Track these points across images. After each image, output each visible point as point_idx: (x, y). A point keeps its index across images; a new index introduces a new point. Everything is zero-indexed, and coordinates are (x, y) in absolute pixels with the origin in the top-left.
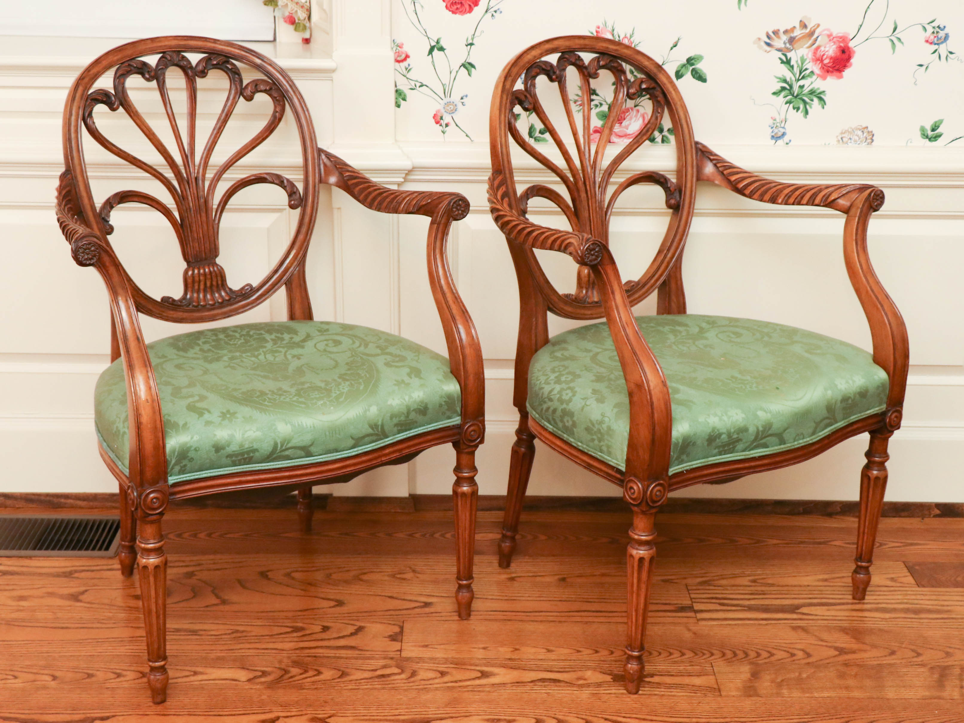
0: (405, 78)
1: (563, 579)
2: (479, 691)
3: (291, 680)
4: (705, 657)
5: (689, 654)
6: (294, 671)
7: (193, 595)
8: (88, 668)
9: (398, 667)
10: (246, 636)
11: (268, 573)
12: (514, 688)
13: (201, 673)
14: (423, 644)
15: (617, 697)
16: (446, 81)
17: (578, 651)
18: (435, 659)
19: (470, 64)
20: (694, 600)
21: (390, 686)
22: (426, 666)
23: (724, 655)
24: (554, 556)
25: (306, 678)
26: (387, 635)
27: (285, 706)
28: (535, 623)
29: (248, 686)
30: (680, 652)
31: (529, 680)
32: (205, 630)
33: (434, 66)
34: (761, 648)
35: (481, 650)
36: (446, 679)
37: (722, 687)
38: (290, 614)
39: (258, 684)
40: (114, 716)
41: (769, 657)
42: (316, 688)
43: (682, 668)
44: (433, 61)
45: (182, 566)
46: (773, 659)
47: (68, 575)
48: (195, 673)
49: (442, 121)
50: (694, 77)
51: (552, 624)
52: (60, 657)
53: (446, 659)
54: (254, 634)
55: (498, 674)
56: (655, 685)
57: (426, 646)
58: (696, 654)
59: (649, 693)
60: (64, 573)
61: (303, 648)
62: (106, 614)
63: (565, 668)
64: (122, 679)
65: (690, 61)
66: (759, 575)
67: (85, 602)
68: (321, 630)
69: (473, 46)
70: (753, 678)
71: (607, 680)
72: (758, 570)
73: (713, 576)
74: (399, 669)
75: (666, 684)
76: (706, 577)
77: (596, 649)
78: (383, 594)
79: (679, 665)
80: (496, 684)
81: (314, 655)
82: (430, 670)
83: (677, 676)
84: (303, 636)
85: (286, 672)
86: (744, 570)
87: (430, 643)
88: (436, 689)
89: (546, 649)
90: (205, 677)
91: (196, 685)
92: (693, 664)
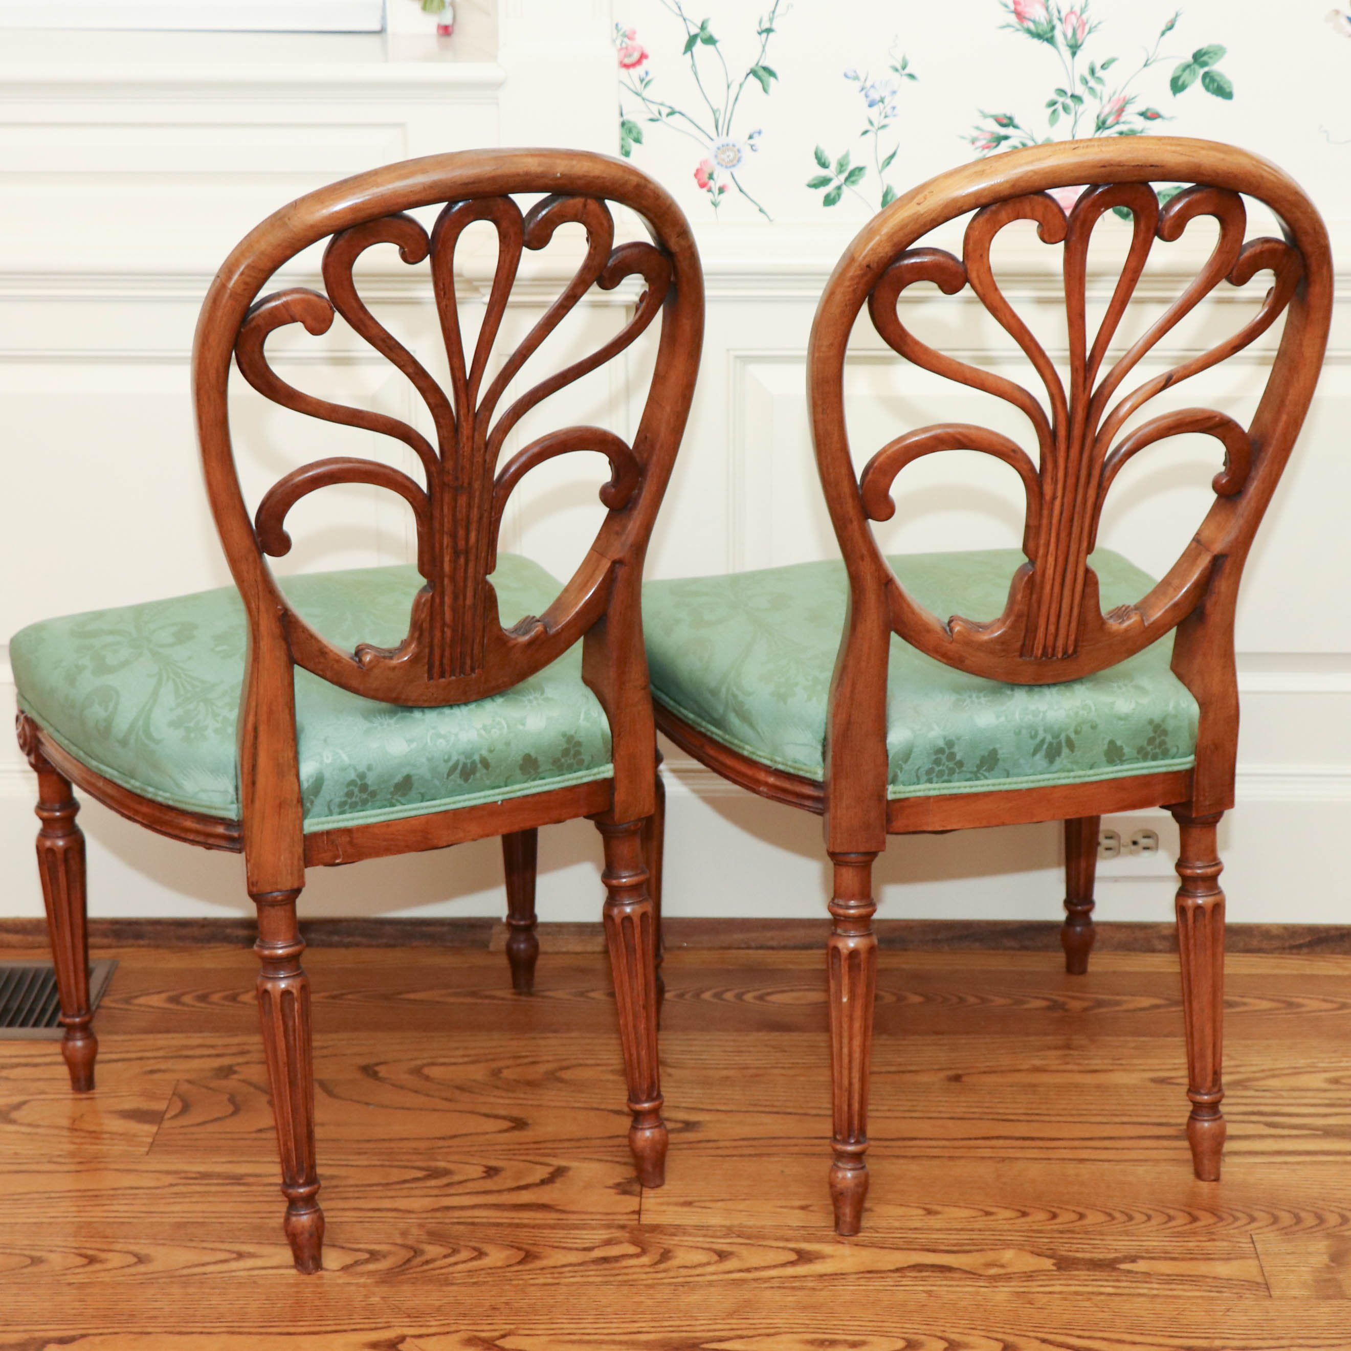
0: (639, 99)
1: (957, 1078)
2: (793, 1288)
3: (425, 1267)
4: (1238, 1224)
5: (1207, 1219)
6: (432, 1250)
7: (231, 1109)
8: (32, 1247)
9: (634, 1242)
10: (337, 1187)
12: (862, 1282)
13: (252, 1255)
14: (682, 1200)
15: (1066, 1299)
16: (719, 102)
17: (988, 1214)
18: (708, 1227)
19: (765, 69)
21: (620, 1278)
22: (689, 1240)
23: (1276, 1220)
24: (937, 1033)
25: (456, 1264)
26: (611, 1182)
27: (414, 1316)
28: (902, 1161)
29: (343, 1279)
30: (1189, 1214)
31: (892, 1268)
32: (256, 1176)
33: (696, 74)
35: (797, 1211)
36: (729, 1264)
37: (1272, 1281)
38: (422, 1145)
39: (362, 1274)
40: (83, 1336)
42: (475, 1283)
43: (1190, 1244)
44: (693, 65)
45: (209, 1056)
48: (240, 1256)
49: (712, 183)
50: (1207, 88)
51: (936, 1162)
53: (729, 1228)
54: (351, 1182)
55: (832, 1256)
56: (1140, 1277)
57: (689, 1204)
58: (1220, 1219)
59: (1126, 1291)
61: (448, 1208)
62: (63, 1146)
63: (962, 1245)
64: (98, 1266)
65: (1199, 58)
67: (22, 1124)
68: (484, 1175)
69: (771, 35)
70: (1333, 1265)
71: (1045, 1268)
72: (1345, 1059)
73: (1254, 1072)
74: (638, 1246)
75: (1162, 1275)
76: (1238, 1073)
77: (1023, 1209)
78: (603, 1107)
79: (1186, 1239)
80: (825, 1275)
81: (470, 1220)
82: (697, 1248)
83: (1183, 1259)
84: (448, 1185)
85: (415, 1252)
86: (1315, 1060)
87: (696, 1199)
88: (710, 1284)
89: (925, 1209)
90: (259, 1262)
91: (241, 1277)
92: (1214, 1237)
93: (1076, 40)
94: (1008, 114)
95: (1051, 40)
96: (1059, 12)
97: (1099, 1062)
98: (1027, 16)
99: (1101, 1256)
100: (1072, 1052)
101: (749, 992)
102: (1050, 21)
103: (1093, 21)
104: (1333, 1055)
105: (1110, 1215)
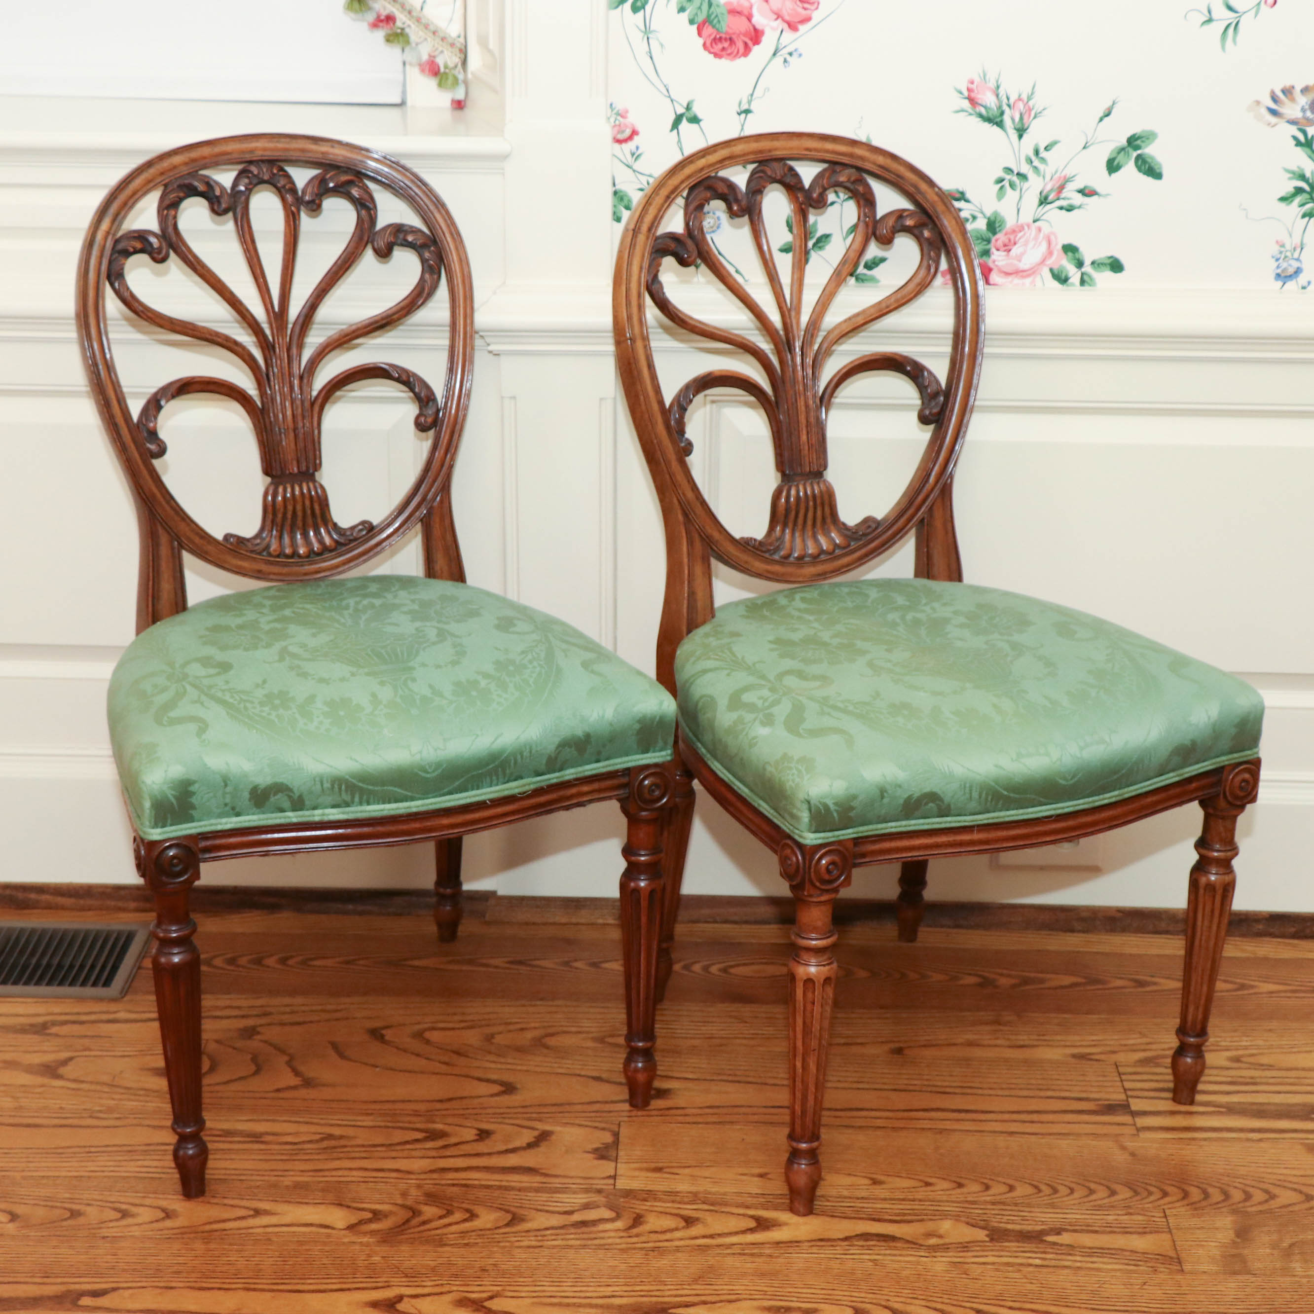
0: (630, 171)
1: (899, 1051)
2: (752, 1255)
3: (422, 1228)
4: (1152, 1198)
5: (1124, 1193)
6: (429, 1211)
7: (253, 1068)
8: (71, 1200)
9: (610, 1207)
10: (345, 1146)
11: (384, 1032)
12: (815, 1250)
13: (267, 1213)
14: (653, 1165)
15: (997, 1270)
17: (928, 1184)
18: (676, 1193)
20: (1129, 1093)
21: (596, 1242)
22: (659, 1206)
23: (1186, 1195)
24: (882, 1007)
25: (450, 1225)
26: (590, 1147)
27: (411, 1275)
28: (850, 1131)
29: (349, 1237)
30: (1108, 1187)
31: (841, 1236)
32: (274, 1134)
34: (1253, 1183)
35: (756, 1179)
36: (695, 1231)
37: (1183, 1255)
38: (422, 1107)
39: (365, 1233)
40: (114, 1289)
41: (1266, 1201)
42: (467, 1245)
43: (1111, 1218)
44: (679, 141)
45: (236, 1017)
46: (1273, 1204)
47: (41, 1029)
48: (257, 1213)
50: (1140, 170)
51: (879, 1133)
52: (24, 1178)
53: (695, 1194)
54: (359, 1142)
55: (786, 1224)
56: (1065, 1250)
57: (659, 1170)
58: (1136, 1193)
59: (1053, 1263)
60: (32, 1025)
61: (444, 1170)
62: (104, 1102)
63: (905, 1215)
64: (130, 1221)
65: (1133, 142)
66: (1246, 1048)
67: (68, 1080)
68: (477, 1137)
69: (749, 115)
70: (1239, 1240)
71: (979, 1239)
72: (1245, 1039)
73: (1164, 1050)
74: (611, 1210)
75: (1084, 1247)
76: (1151, 1050)
77: (958, 1180)
78: (583, 1073)
79: (1106, 1213)
80: (782, 1243)
81: (464, 1182)
82: (666, 1213)
83: (1103, 1232)
84: (445, 1147)
85: (414, 1213)
86: (1219, 1039)
87: (665, 1165)
88: (678, 1249)
89: (871, 1179)
90: (273, 1220)
91: (258, 1234)
92: (1131, 1211)
93: (1023, 124)
94: (961, 190)
95: (1000, 124)
96: (1008, 99)
97: (1025, 1037)
98: (980, 102)
99: (1030, 1228)
100: (1001, 1028)
101: (714, 964)
102: (1000, 107)
103: (1038, 108)
104: (1233, 1034)
105: (1036, 1187)
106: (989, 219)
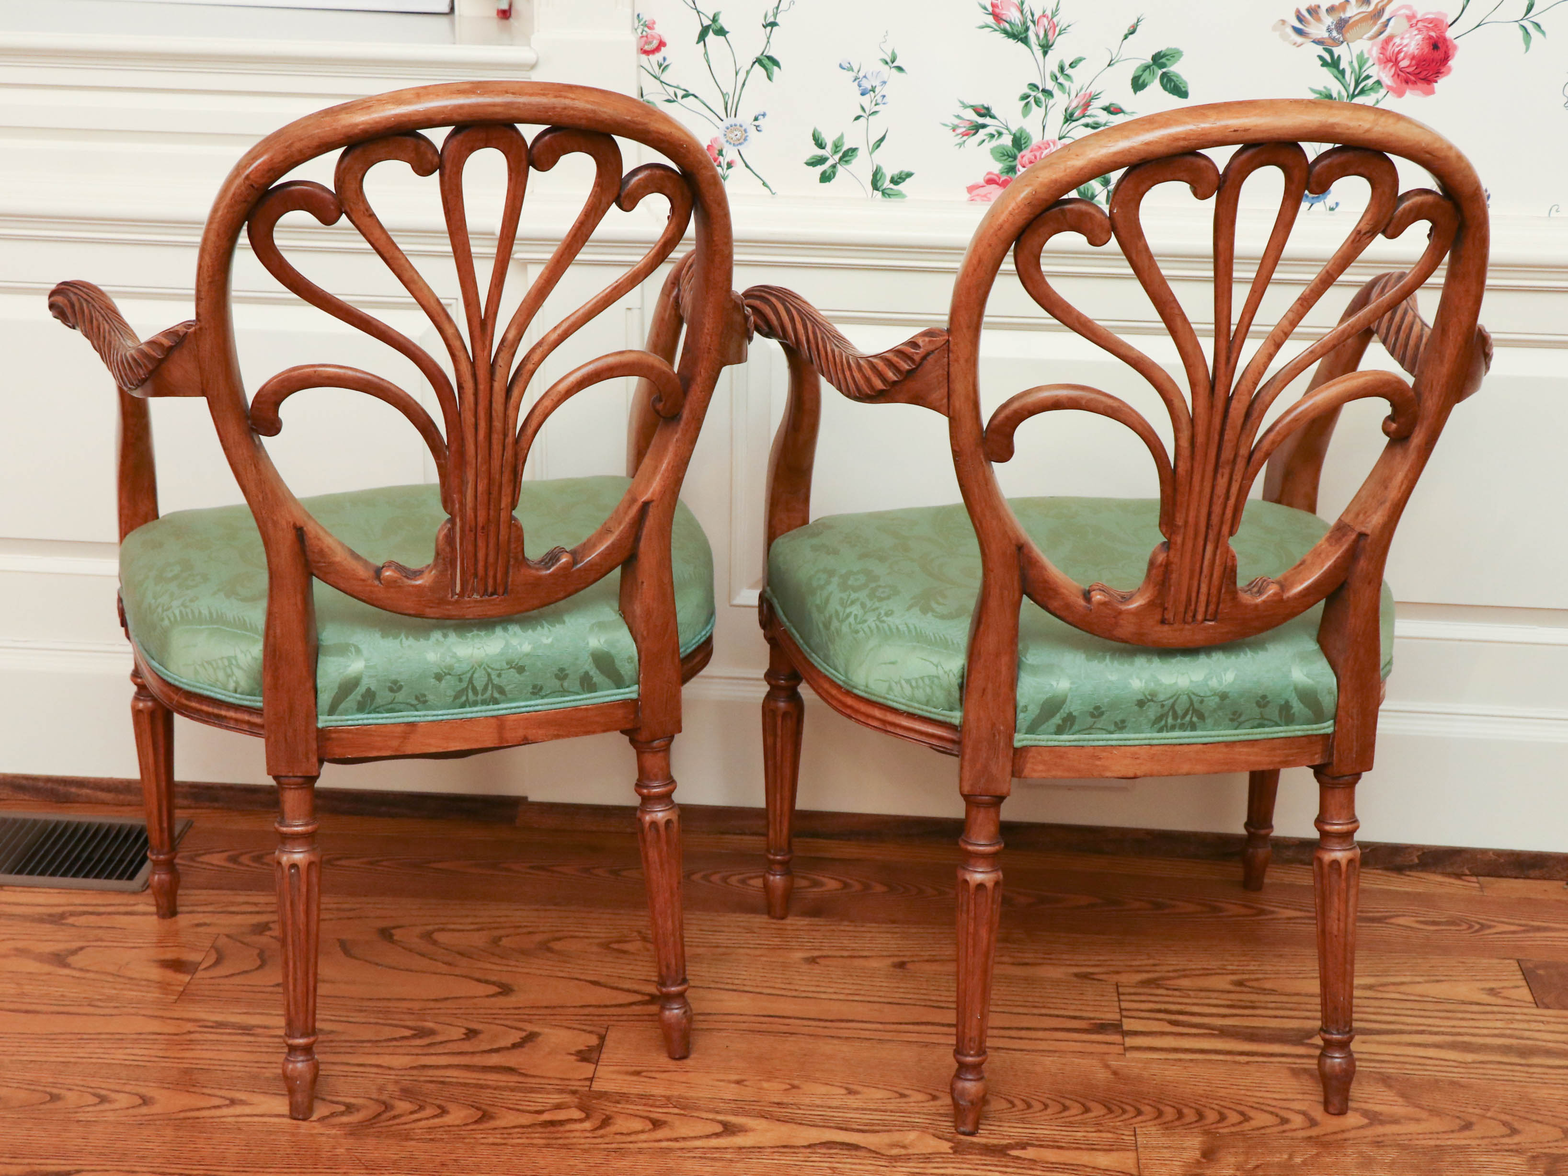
0: (658, 82)
1: (901, 965)
2: (713, 1159)
3: (391, 1122)
4: (1125, 1116)
5: (1098, 1110)
6: (403, 1106)
7: (258, 963)
8: (54, 1084)
9: (581, 1108)
10: (332, 1041)
11: (393, 931)
12: (776, 1156)
13: (243, 1103)
14: (633, 1069)
16: (728, 88)
17: (902, 1096)
18: (650, 1096)
19: (770, 58)
20: (1125, 1013)
21: (561, 1141)
22: (630, 1108)
23: (1160, 1114)
25: (419, 1120)
26: (573, 1050)
28: (835, 1041)
29: (321, 1128)
30: (1083, 1105)
31: (806, 1144)
32: (265, 1027)
33: (708, 61)
34: (1231, 1106)
35: (733, 1085)
36: (660, 1134)
37: (1145, 1173)
38: (416, 1006)
39: (334, 1126)
41: (1240, 1123)
42: (431, 1140)
43: (1080, 1134)
44: (706, 53)
45: (251, 913)
46: (1246, 1126)
47: (57, 919)
48: (233, 1102)
49: (721, 158)
50: (1165, 88)
51: (866, 1044)
52: (12, 1062)
53: (668, 1098)
54: (346, 1037)
55: (753, 1130)
56: (1026, 1164)
57: (638, 1073)
58: (1110, 1111)
60: (50, 915)
61: (424, 1067)
62: (106, 991)
63: (873, 1125)
64: (106, 1106)
65: (1159, 59)
66: (1252, 972)
67: (75, 969)
68: (464, 1036)
69: (775, 28)
70: (1204, 1161)
71: (943, 1151)
72: (1253, 963)
73: (1168, 972)
74: (583, 1111)
75: (1047, 1162)
76: (1156, 971)
77: (934, 1093)
78: (582, 977)
79: (1074, 1129)
80: (744, 1148)
81: (442, 1079)
82: (636, 1116)
83: (1068, 1149)
84: (429, 1045)
85: (386, 1107)
86: (1225, 963)
87: (645, 1069)
88: (640, 1151)
89: (847, 1089)
90: (247, 1110)
91: (230, 1123)
92: (1101, 1128)
93: (1048, 41)
94: (986, 106)
95: (1025, 41)
96: (1033, 15)
97: (1032, 955)
98: (1004, 17)
99: (995, 1142)
100: (1009, 945)
101: (735, 875)
102: (1024, 23)
103: (1063, 24)
104: (1243, 958)
105: (1011, 1102)
106: (1014, 135)
